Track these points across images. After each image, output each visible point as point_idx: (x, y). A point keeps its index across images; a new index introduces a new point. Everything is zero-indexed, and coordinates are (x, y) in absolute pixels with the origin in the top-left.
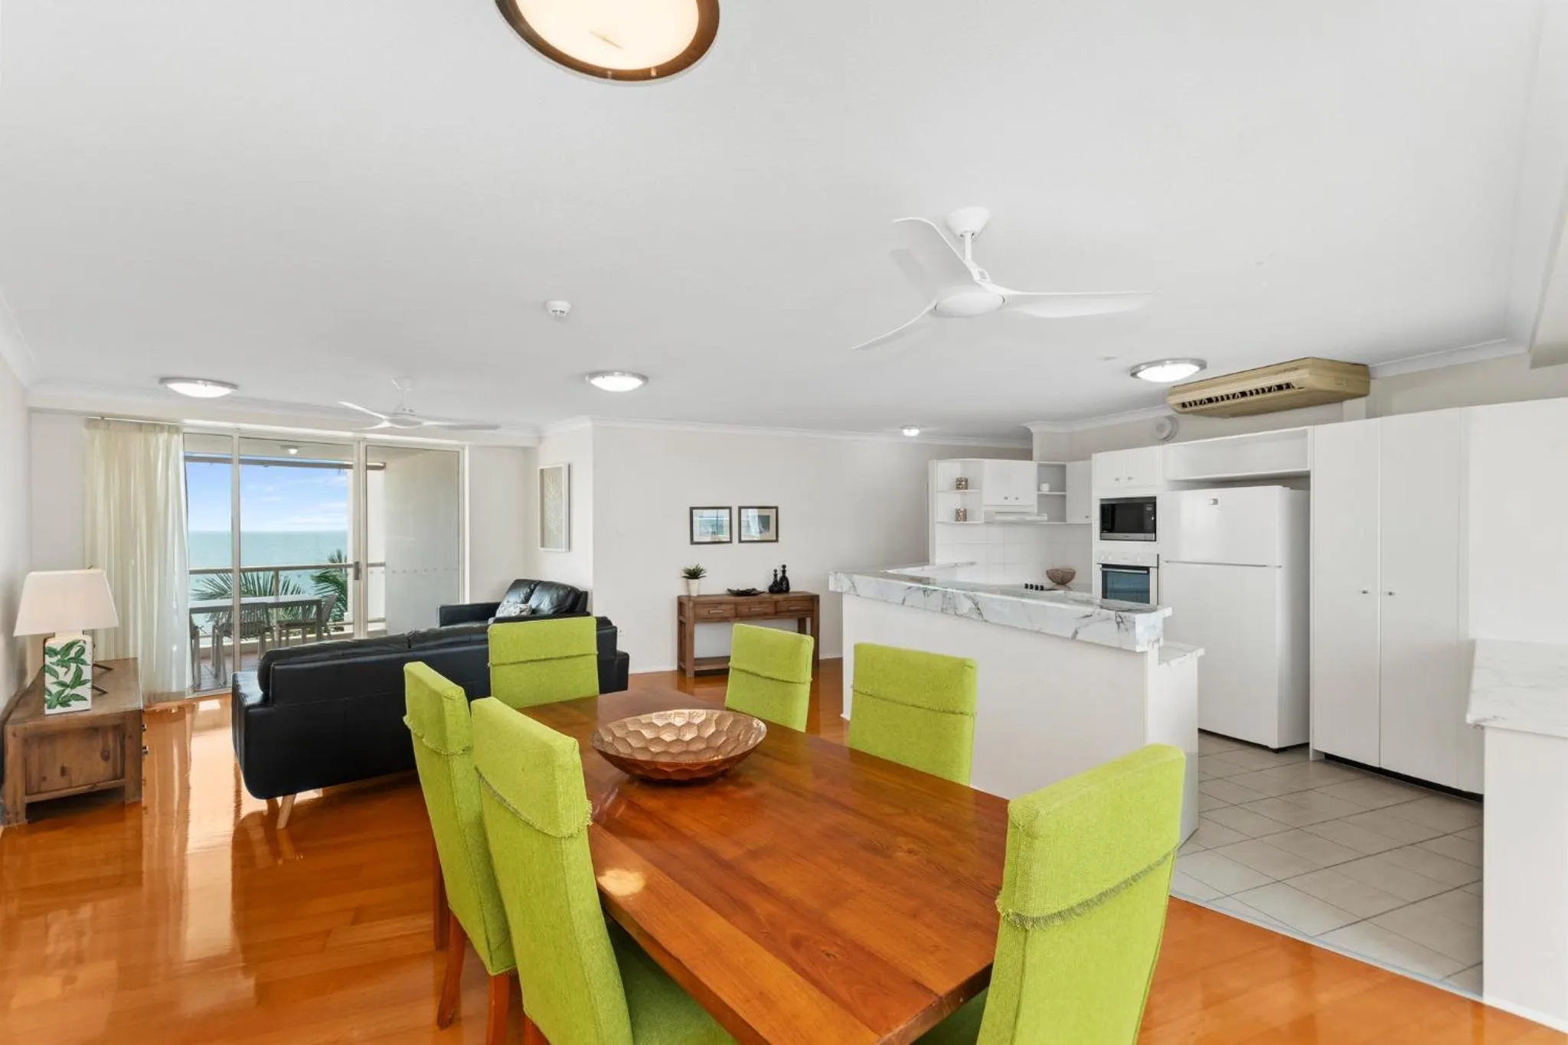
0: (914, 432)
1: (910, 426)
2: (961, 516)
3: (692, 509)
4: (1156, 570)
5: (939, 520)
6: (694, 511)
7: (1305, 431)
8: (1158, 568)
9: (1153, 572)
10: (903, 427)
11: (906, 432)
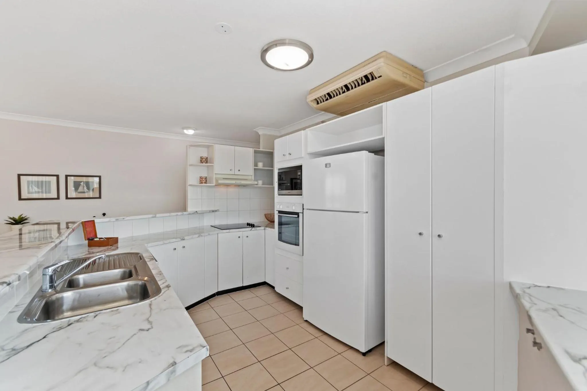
0: (191, 132)
1: (188, 128)
2: (203, 180)
3: (19, 176)
4: (302, 214)
5: (190, 183)
6: (21, 177)
7: (382, 106)
8: (303, 213)
9: (301, 215)
10: (184, 128)
11: (185, 131)
